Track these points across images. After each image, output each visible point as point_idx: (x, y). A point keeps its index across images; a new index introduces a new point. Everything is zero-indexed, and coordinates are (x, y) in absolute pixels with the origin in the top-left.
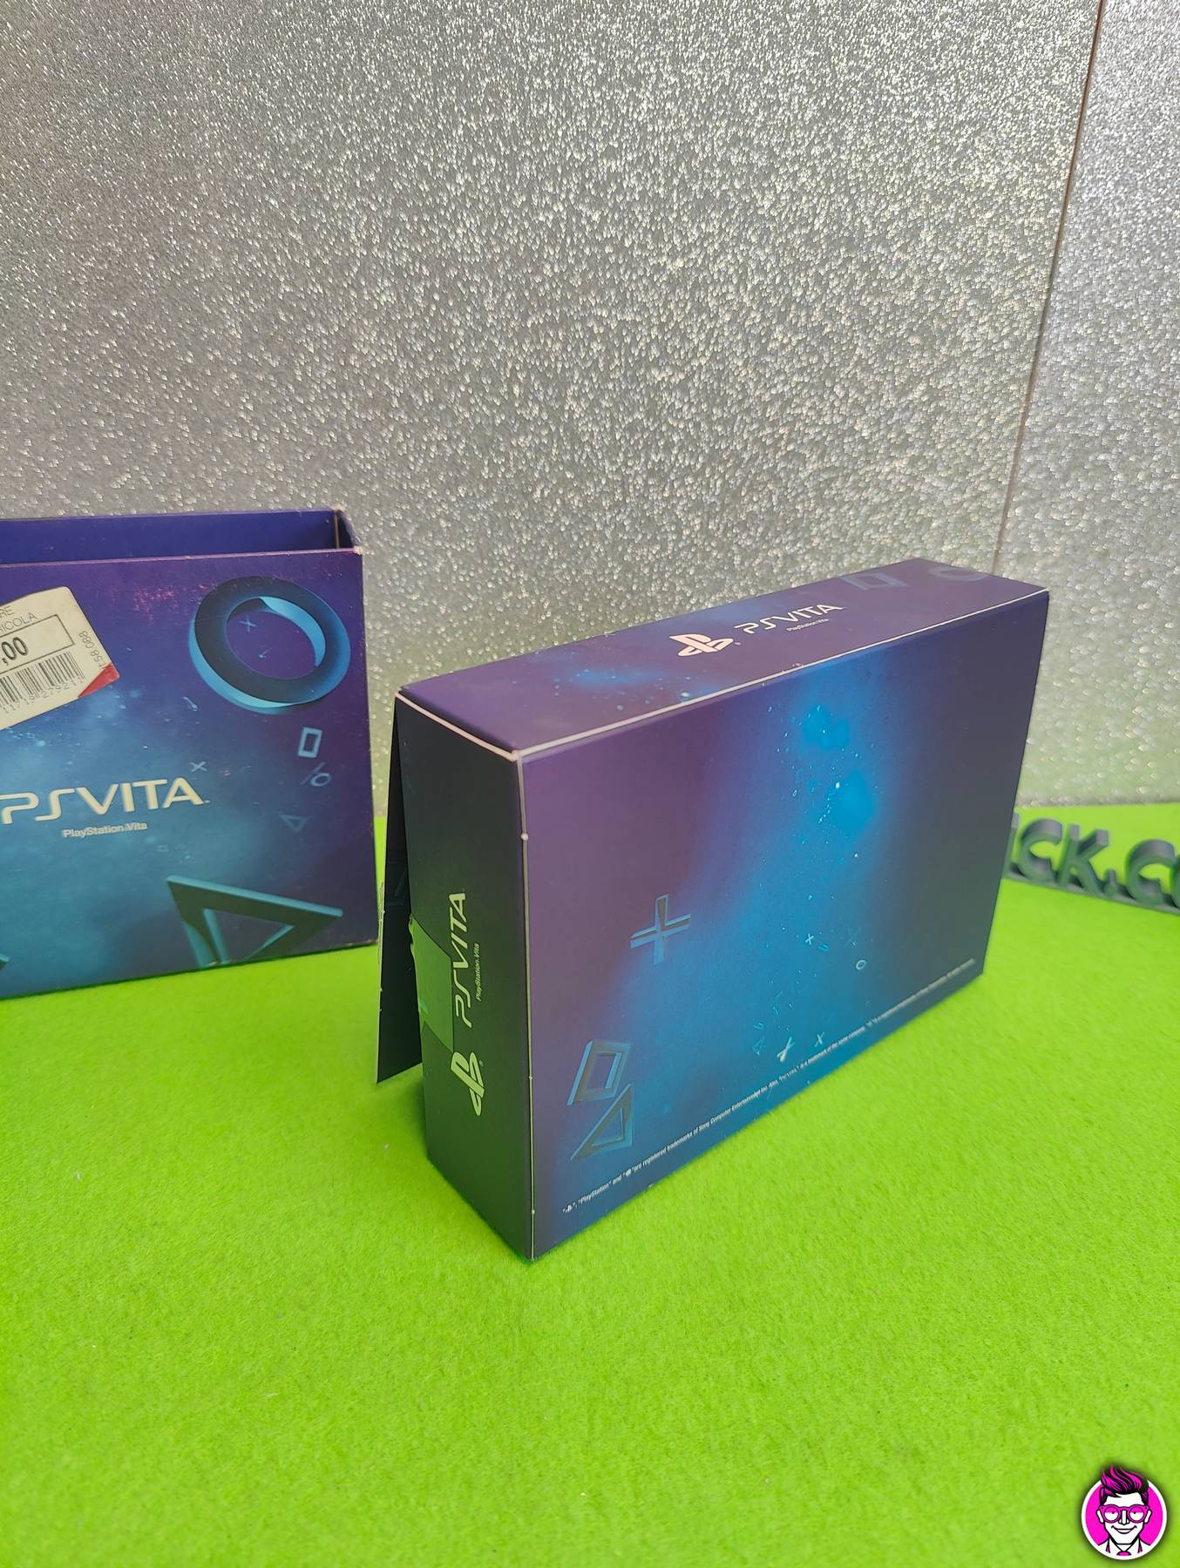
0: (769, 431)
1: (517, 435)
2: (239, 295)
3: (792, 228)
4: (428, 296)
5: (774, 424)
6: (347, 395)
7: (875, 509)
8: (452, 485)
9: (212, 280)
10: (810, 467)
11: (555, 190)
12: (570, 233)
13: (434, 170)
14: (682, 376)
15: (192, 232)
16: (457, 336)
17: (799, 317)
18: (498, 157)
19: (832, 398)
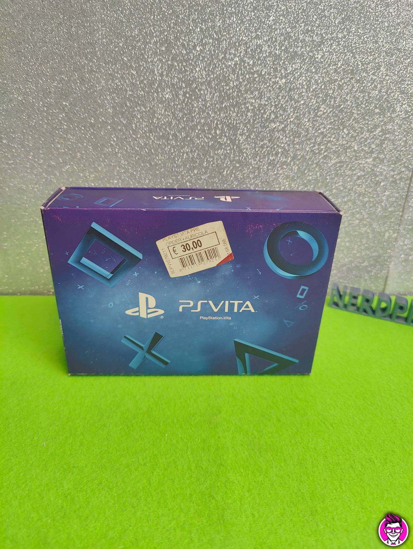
0: (317, 147)
1: (218, 149)
2: (112, 95)
3: (329, 65)
4: (184, 95)
5: (319, 144)
6: (152, 134)
7: (359, 178)
8: (192, 169)
9: (101, 90)
10: (333, 162)
11: (235, 52)
12: (240, 69)
13: (188, 45)
14: (283, 126)
15: (94, 71)
16: (195, 111)
17: (331, 102)
18: (213, 39)
19: (343, 134)
